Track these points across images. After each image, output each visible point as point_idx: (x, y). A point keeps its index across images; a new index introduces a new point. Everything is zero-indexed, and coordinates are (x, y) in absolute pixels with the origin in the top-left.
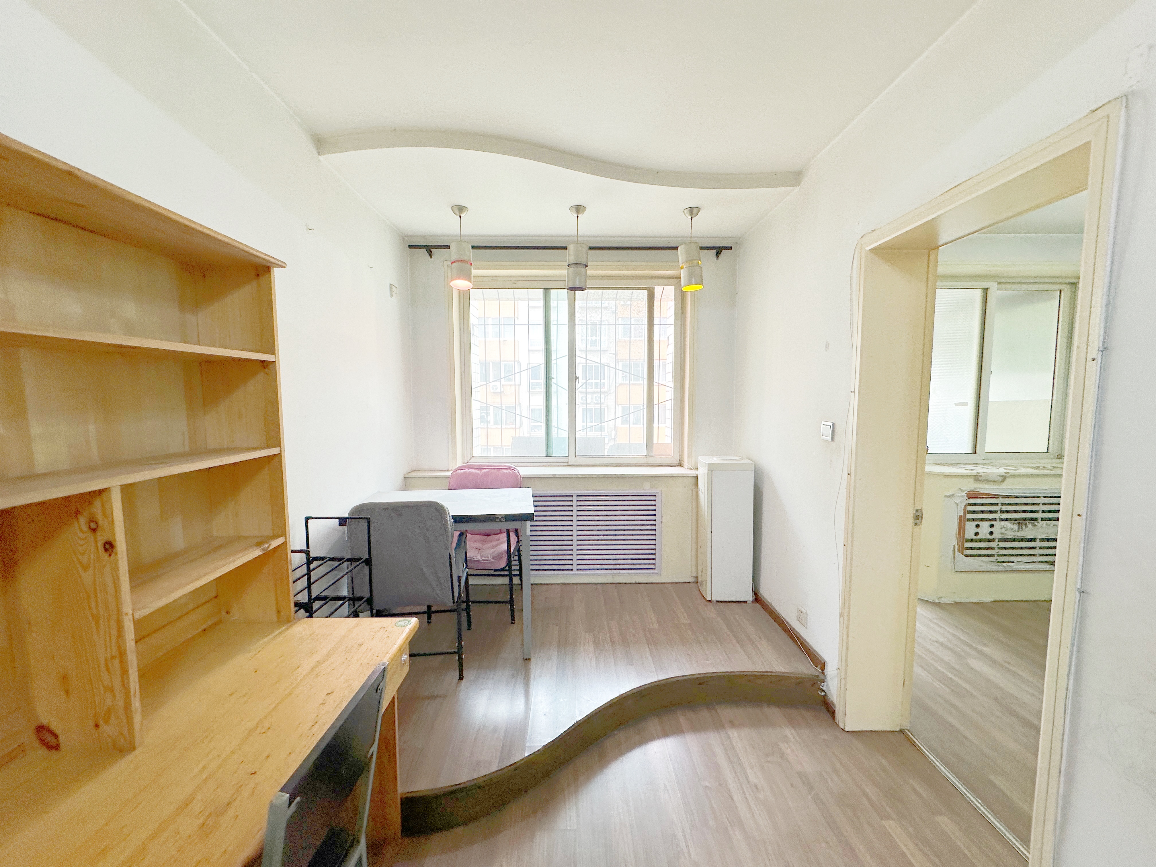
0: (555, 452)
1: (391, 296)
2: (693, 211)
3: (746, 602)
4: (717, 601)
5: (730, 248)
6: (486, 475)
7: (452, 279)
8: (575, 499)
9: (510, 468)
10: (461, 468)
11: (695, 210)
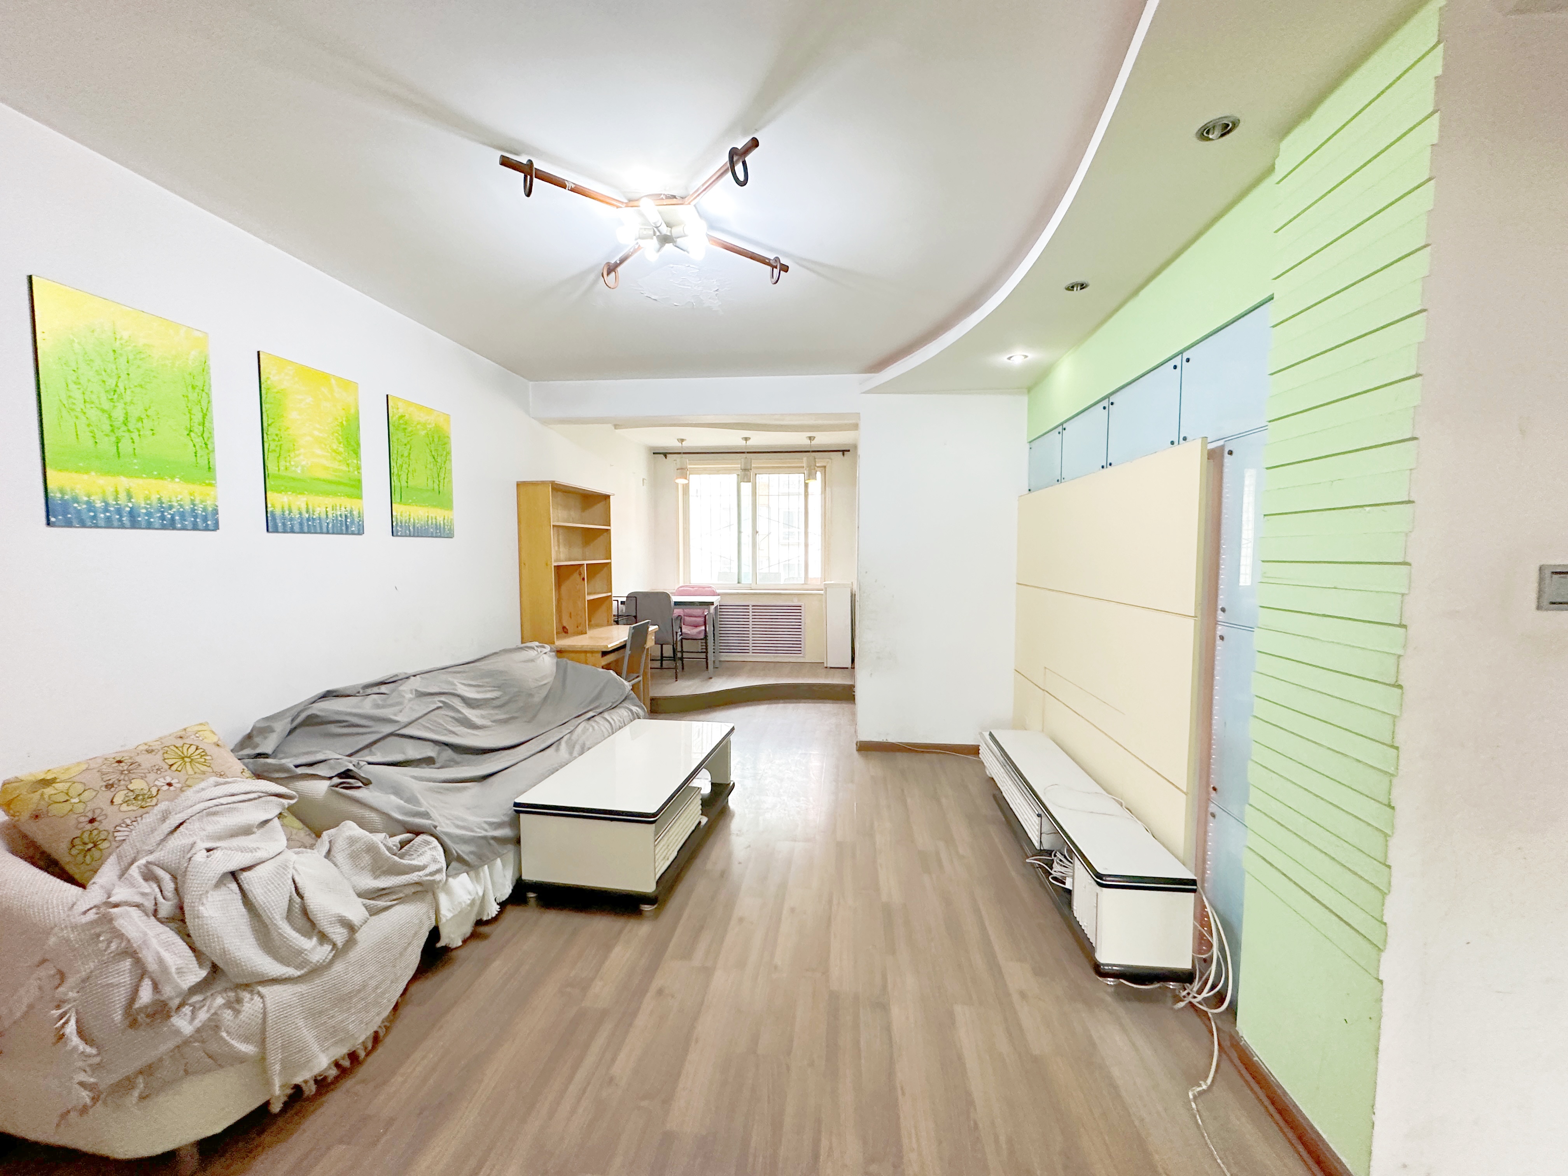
0: (743, 581)
1: (643, 485)
2: (810, 438)
3: (847, 668)
4: (831, 668)
5: (849, 451)
6: (696, 590)
7: (677, 478)
8: (750, 607)
9: (710, 587)
10: (681, 587)
11: (812, 438)
